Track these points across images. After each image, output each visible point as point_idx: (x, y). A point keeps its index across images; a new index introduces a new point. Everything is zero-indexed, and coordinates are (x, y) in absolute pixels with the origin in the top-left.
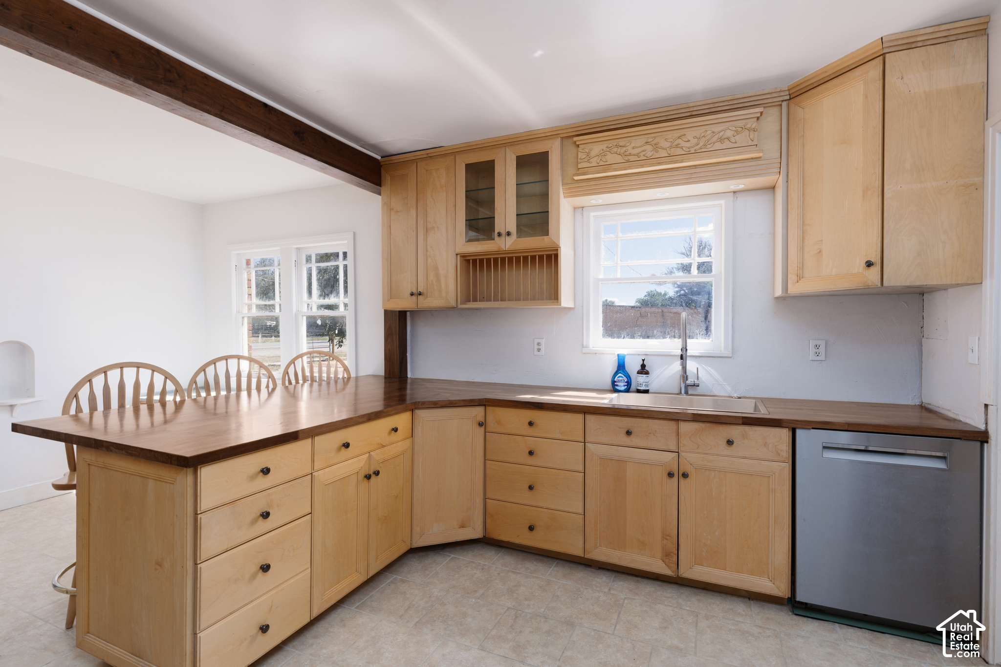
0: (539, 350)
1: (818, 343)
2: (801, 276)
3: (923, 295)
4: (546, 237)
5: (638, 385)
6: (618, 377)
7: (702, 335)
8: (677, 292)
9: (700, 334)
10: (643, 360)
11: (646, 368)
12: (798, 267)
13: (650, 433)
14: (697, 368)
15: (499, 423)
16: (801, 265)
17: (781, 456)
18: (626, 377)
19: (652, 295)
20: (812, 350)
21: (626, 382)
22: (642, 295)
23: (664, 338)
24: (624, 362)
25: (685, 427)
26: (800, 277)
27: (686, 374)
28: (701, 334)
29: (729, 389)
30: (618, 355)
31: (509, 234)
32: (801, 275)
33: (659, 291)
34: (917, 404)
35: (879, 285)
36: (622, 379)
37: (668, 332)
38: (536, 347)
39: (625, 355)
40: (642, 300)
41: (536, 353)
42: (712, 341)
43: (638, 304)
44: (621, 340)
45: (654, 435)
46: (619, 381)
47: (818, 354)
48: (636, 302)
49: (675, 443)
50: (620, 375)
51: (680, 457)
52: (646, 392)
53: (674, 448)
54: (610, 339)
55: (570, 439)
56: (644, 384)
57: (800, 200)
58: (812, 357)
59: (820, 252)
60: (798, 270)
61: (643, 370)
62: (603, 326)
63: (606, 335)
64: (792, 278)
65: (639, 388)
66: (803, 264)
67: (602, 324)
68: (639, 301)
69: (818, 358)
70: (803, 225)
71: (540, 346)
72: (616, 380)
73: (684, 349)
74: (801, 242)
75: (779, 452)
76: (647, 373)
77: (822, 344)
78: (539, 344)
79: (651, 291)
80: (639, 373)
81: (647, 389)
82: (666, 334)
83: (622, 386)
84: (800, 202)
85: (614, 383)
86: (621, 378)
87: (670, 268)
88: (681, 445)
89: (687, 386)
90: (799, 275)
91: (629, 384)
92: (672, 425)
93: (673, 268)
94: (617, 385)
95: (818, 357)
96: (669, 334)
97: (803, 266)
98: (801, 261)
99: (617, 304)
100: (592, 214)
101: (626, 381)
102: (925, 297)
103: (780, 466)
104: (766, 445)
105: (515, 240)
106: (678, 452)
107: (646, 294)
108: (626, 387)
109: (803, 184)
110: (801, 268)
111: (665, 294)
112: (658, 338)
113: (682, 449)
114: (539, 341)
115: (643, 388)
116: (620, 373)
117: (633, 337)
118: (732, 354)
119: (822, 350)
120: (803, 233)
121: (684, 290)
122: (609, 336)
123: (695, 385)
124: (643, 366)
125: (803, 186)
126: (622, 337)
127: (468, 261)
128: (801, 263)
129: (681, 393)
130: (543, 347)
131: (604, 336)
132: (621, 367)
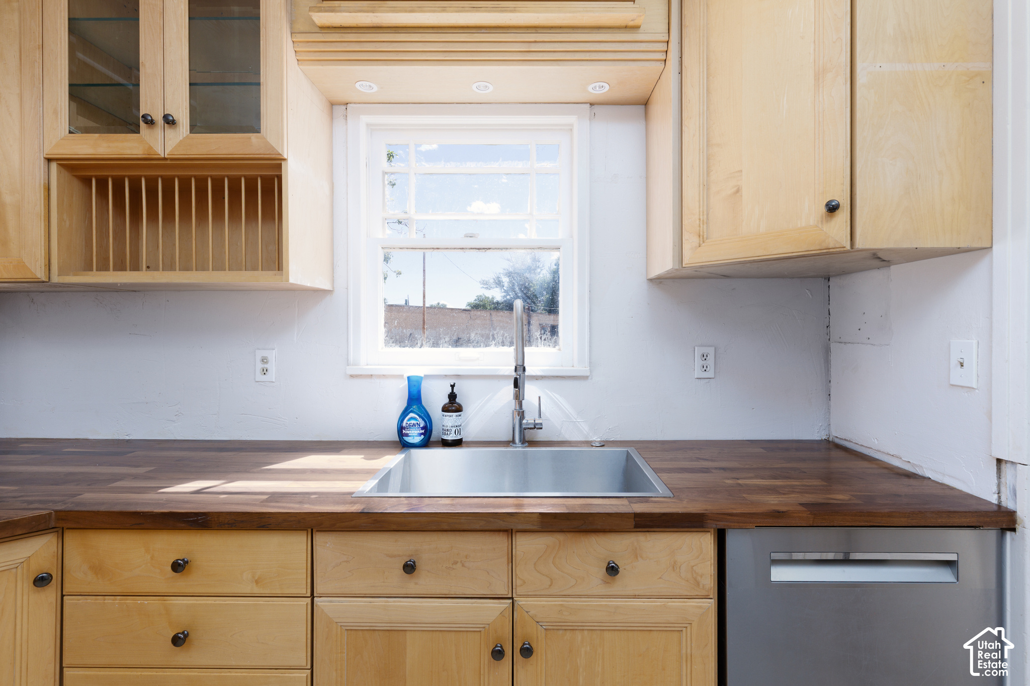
0: (265, 371)
1: (705, 350)
2: (705, 236)
3: (829, 280)
4: (253, 136)
5: (446, 431)
6: (409, 420)
7: (545, 340)
8: (505, 296)
9: (541, 338)
10: (453, 386)
11: (457, 400)
12: (700, 219)
13: (456, 563)
14: (540, 397)
15: (98, 569)
16: (705, 216)
17: (701, 586)
18: (423, 419)
19: (479, 298)
20: (698, 362)
21: (422, 428)
22: (472, 299)
23: (486, 346)
24: (419, 392)
25: (526, 545)
26: (702, 238)
27: (521, 409)
28: (543, 338)
29: (585, 428)
30: (409, 378)
31: (169, 121)
32: (705, 233)
33: (487, 296)
34: (823, 439)
35: (848, 247)
36: (415, 422)
37: (493, 335)
38: (260, 366)
39: (421, 378)
40: (472, 303)
41: (260, 377)
42: (559, 350)
43: (468, 308)
44: (416, 350)
45: (463, 566)
46: (410, 426)
47: (705, 368)
48: (467, 305)
49: (505, 578)
50: (412, 415)
51: (515, 608)
52: (457, 443)
53: (503, 591)
54: (397, 349)
55: (278, 592)
56: (453, 429)
57: (703, 102)
58: (698, 373)
59: (738, 191)
60: (700, 226)
61: (452, 403)
62: (385, 326)
63: (391, 341)
64: (690, 242)
65: (445, 437)
66: (708, 214)
67: (383, 322)
68: (469, 304)
69: (705, 375)
70: (707, 145)
71: (267, 363)
72: (404, 424)
73: (520, 368)
74: (705, 175)
75: (699, 578)
76: (459, 409)
77: (711, 351)
78: (264, 360)
79: (480, 296)
80: (445, 409)
81: (459, 437)
82: (489, 338)
83: (414, 436)
84: (703, 105)
85: (401, 430)
86: (413, 422)
87: (497, 273)
88: (519, 582)
89: (522, 430)
90: (701, 233)
91: (427, 431)
92: (500, 541)
93: (500, 274)
94: (407, 435)
95: (705, 373)
96: (494, 339)
97: (708, 219)
98: (705, 208)
99: (448, 306)
100: (365, 119)
101: (421, 426)
102: (831, 283)
103: (700, 607)
104: (674, 566)
105: (187, 136)
106: (512, 598)
107: (476, 298)
108: (423, 437)
109: (707, 75)
110: (705, 221)
111: (493, 298)
112: (477, 344)
113: (519, 590)
114: (265, 353)
115: (451, 437)
116: (411, 412)
117: (436, 344)
118: (591, 371)
119: (711, 361)
120: (708, 159)
121: (510, 295)
122: (396, 344)
123: (537, 427)
124: (452, 396)
125: (707, 78)
126: (419, 345)
127: (87, 181)
128: (705, 213)
129: (513, 441)
130: (272, 366)
131: (387, 343)
132: (414, 400)
